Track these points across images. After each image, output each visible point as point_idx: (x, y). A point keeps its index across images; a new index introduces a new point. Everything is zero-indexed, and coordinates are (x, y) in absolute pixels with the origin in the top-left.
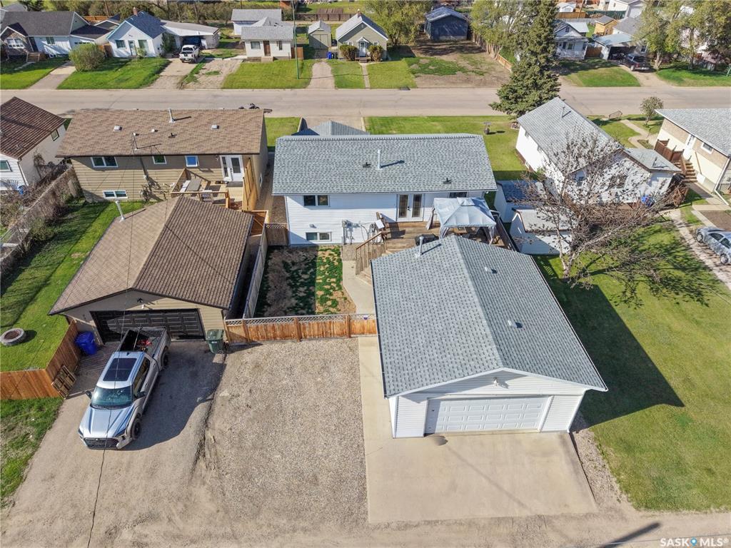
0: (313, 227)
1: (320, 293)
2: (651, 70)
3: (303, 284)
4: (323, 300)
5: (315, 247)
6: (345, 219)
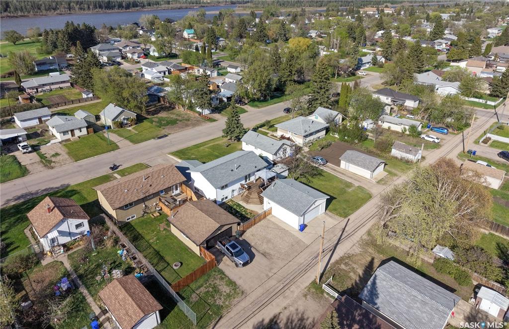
0: (223, 196)
2: (246, 104)
5: (224, 202)
6: (232, 189)
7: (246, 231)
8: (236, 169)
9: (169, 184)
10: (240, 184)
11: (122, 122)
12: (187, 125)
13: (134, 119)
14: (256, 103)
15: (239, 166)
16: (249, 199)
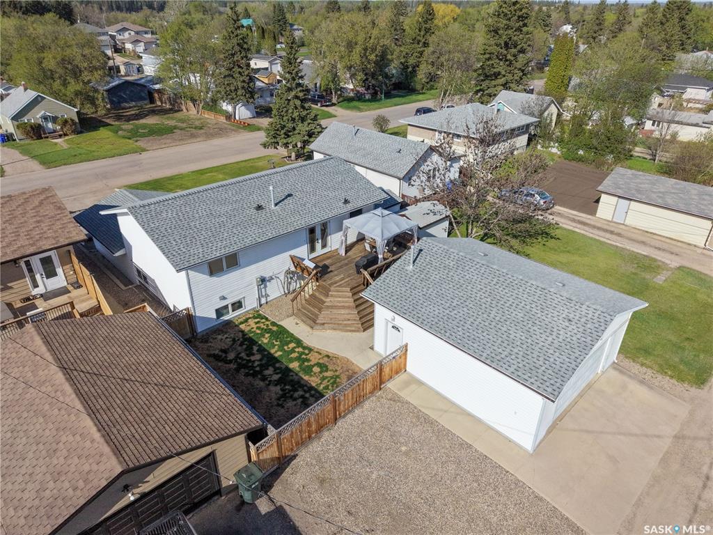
0: (223, 298)
1: (294, 365)
2: (334, 105)
3: (264, 367)
4: (308, 370)
5: (229, 323)
6: (258, 275)
7: (295, 457)
8: (276, 205)
9: (8, 251)
10: (290, 256)
11: (40, 125)
12: (193, 136)
13: (72, 120)
14: (355, 104)
15: (290, 195)
16: (320, 310)
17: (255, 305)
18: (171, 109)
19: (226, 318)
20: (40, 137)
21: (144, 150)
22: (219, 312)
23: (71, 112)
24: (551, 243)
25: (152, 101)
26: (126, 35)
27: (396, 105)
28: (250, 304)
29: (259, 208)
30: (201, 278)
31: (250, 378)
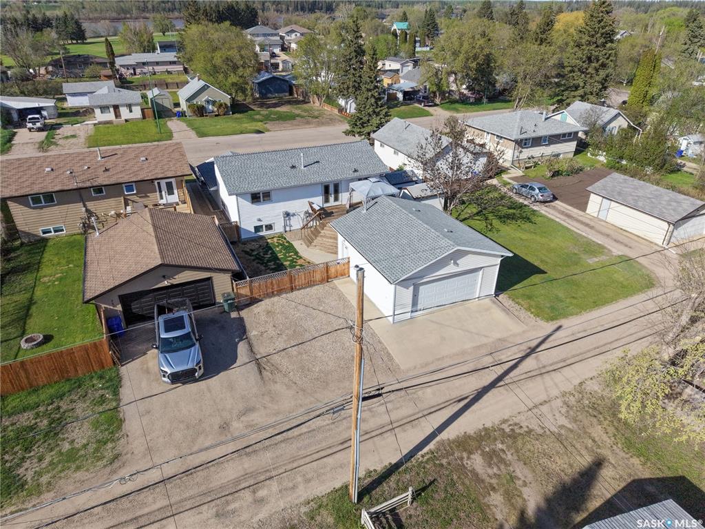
0: (260, 220)
1: (287, 263)
2: (436, 105)
3: (269, 261)
4: (292, 266)
5: (262, 237)
6: (284, 210)
7: (261, 301)
8: (305, 167)
9: (150, 174)
10: (309, 202)
11: (203, 106)
12: (308, 123)
13: (226, 104)
14: (457, 106)
15: (317, 162)
16: (316, 236)
17: (282, 230)
18: (303, 101)
19: (261, 234)
20: (202, 115)
21: (268, 131)
22: (258, 229)
23: (226, 99)
24: (527, 226)
25: (291, 93)
26: (293, 36)
27: (494, 109)
28: (278, 228)
29: (293, 167)
30: (246, 204)
31: (259, 265)
